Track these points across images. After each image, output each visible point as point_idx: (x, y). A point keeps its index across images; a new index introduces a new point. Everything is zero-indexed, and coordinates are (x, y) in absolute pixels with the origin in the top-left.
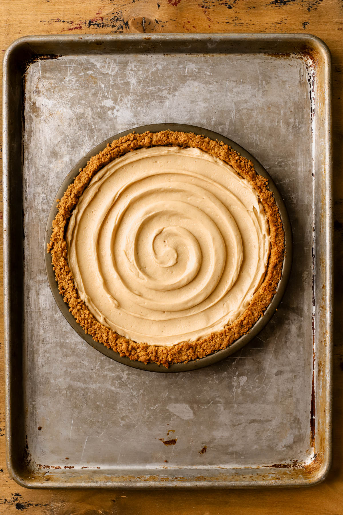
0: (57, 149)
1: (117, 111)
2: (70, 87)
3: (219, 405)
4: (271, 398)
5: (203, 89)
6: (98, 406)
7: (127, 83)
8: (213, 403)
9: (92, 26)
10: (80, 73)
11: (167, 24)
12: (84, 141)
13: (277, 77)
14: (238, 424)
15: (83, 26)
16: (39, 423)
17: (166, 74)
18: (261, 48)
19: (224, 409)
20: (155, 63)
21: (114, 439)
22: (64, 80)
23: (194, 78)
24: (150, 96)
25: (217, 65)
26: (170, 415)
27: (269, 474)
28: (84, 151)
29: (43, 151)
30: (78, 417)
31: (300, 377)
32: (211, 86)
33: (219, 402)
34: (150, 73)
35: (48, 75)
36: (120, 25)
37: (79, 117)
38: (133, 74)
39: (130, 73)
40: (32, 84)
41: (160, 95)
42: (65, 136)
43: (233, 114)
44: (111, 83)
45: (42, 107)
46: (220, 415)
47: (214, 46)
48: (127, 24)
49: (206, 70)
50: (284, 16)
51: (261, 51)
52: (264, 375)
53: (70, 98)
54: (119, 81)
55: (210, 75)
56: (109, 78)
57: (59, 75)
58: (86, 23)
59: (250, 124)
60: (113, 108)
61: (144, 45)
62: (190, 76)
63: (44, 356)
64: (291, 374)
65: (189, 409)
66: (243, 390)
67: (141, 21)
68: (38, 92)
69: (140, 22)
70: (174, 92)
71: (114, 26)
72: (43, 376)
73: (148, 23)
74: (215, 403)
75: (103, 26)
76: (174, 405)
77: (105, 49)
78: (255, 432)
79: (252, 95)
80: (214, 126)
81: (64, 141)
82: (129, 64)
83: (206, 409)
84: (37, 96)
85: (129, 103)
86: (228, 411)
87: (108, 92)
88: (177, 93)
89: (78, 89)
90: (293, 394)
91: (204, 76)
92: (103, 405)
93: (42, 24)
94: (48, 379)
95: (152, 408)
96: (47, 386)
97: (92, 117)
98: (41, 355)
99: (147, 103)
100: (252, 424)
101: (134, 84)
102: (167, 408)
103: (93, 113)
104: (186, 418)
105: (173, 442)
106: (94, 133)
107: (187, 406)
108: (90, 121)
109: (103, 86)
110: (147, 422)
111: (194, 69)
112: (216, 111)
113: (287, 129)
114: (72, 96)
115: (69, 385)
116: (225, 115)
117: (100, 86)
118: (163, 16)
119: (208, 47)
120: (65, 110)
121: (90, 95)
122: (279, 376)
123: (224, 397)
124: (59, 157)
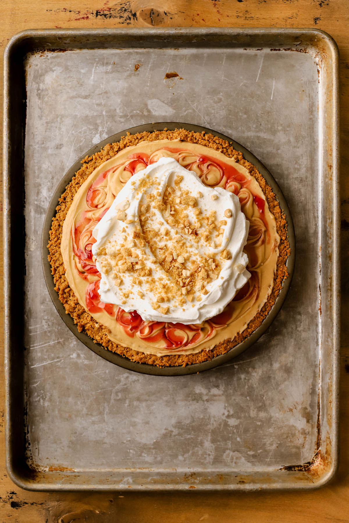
0: (285, 375)
1: (224, 414)
2: (271, 438)
3: (121, 114)
4: (68, 121)
5: (137, 435)
6: (245, 113)
7: (213, 441)
8: (128, 116)
9: (99, 16)
10: (261, 452)
11: (176, 16)
12: (257, 384)
13: (62, 448)
14: (101, 94)
15: (90, 16)
16: (306, 96)
17: (174, 451)
18: (78, 477)
19: (115, 110)
20: (186, 462)
21: (229, 79)
22: (277, 445)
23: (145, 447)
24: (191, 429)
25: (123, 460)
26: (172, 104)
27: (69, 43)
28: (258, 373)
29: (299, 374)
30: (266, 102)
31: (38, 143)
32: (129, 439)
33: (121, 117)
34: (191, 452)
35: (294, 450)
36: (128, 16)
37: (263, 408)
38: (207, 451)
39: (211, 452)
40: (310, 442)
41: (180, 430)
42: (277, 389)
43: (107, 410)
44: (230, 442)
45: (301, 418)
46: (120, 104)
47: (125, 479)
48: (134, 15)
49: (133, 454)
50: (295, 11)
51: (77, 474)
52: (75, 144)
53: (273, 427)
54: (222, 444)
55: (129, 449)
56: (232, 446)
57: (283, 450)
58: (93, 13)
59: (90, 400)
60: (228, 416)
61: (196, 481)
62: (150, 448)
63: (300, 165)
64: (47, 145)
65: (152, 110)
66: (97, 129)
67: (150, 12)
68: (304, 433)
69: (148, 13)
70: (166, 433)
71: (122, 17)
72: (302, 144)
73: (156, 15)
74: (125, 116)
75: (110, 17)
76: (167, 114)
77: (236, 477)
78: (84, 86)
79: (87, 429)
80: (126, 398)
81: (278, 385)
82: (211, 461)
83: (135, 110)
84: (305, 429)
85: (212, 422)
86: (112, 108)
87: (233, 433)
88: (164, 431)
89: (263, 436)
90: (45, 125)
91: (136, 449)
92: (241, 114)
93: (49, 13)
94: (296, 141)
95: (190, 111)
96: (298, 134)
97: (250, 408)
98: (304, 166)
99: (193, 421)
100: (88, 94)
101: (207, 441)
102: (174, 111)
103: (248, 413)
104: (155, 101)
105: (168, 76)
106: (248, 392)
107: (154, 113)
108: (251, 404)
109: (238, 439)
110: (194, 97)
111: (146, 455)
112: (124, 414)
113: (51, 395)
114: (270, 429)
115: (274, 135)
116: (114, 409)
117: (241, 438)
118: (172, 8)
119: (132, 478)
120: (277, 415)
121: (251, 431)
122: (59, 144)
123: (116, 122)
124: (284, 368)
